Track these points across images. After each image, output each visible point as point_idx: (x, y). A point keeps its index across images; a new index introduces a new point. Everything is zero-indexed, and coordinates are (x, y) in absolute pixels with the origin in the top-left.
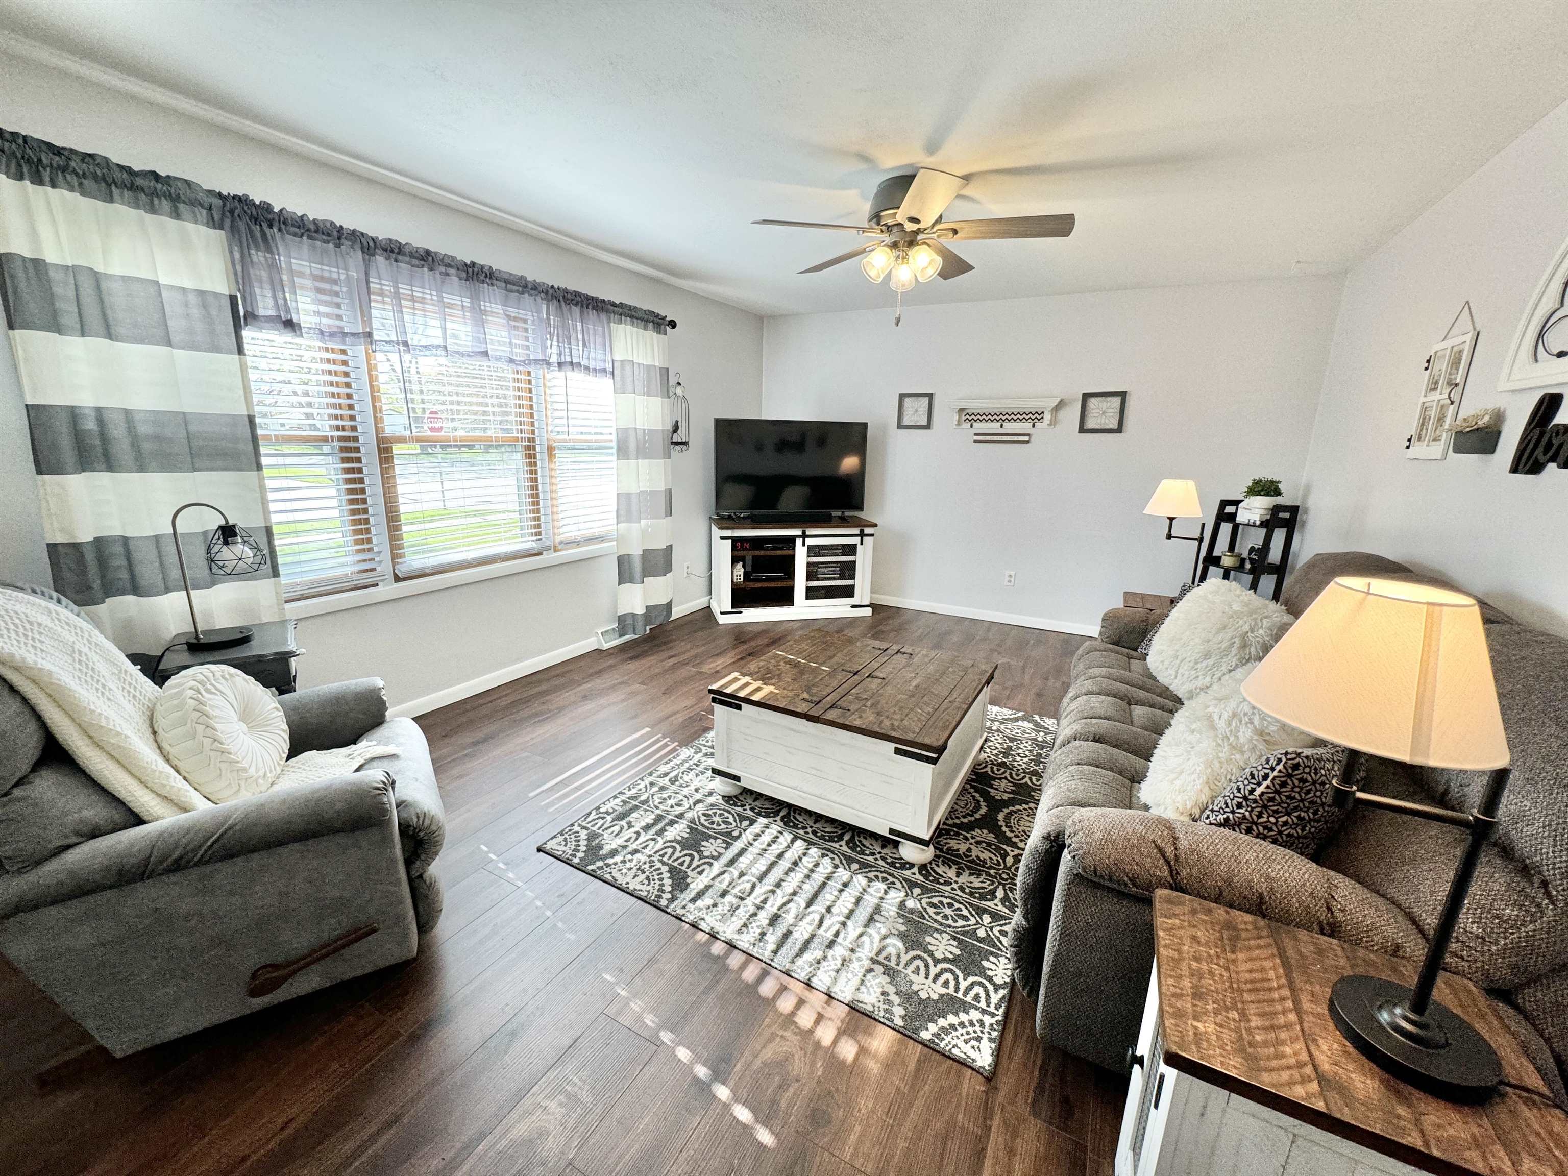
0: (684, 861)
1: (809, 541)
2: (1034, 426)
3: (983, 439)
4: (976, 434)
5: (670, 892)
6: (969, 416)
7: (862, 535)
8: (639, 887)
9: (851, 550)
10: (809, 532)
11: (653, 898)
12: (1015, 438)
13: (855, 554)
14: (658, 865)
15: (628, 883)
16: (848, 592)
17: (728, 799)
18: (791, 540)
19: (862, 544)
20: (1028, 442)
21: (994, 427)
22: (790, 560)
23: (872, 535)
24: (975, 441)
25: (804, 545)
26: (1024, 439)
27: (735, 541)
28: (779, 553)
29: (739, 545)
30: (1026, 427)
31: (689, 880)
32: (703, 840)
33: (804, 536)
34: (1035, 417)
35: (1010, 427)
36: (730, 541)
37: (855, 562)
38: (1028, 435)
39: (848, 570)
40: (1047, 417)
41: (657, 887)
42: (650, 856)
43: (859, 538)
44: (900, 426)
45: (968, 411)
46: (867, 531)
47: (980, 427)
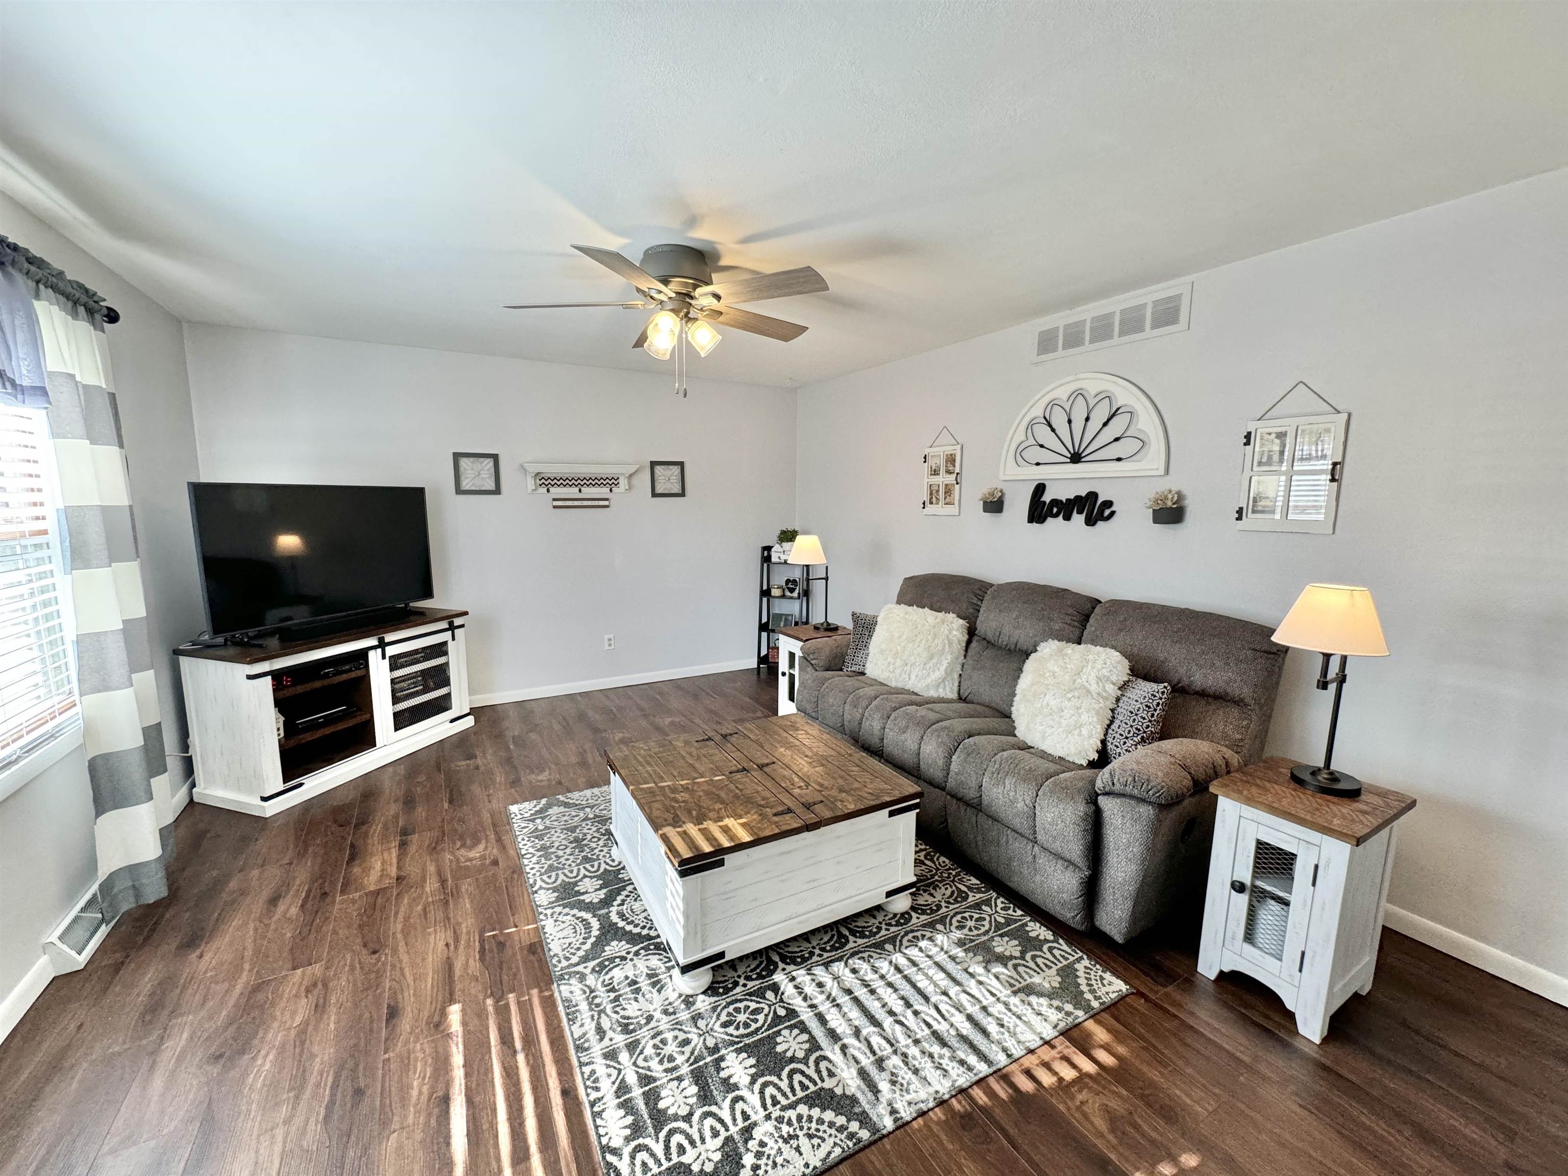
0: (800, 1082)
1: (391, 651)
2: (611, 490)
3: (561, 505)
4: (554, 500)
5: (849, 1121)
6: (546, 482)
7: (452, 628)
8: (822, 1153)
9: (440, 650)
10: (389, 638)
11: (851, 1144)
12: (596, 503)
13: (445, 653)
14: (792, 1114)
15: (807, 1165)
16: (441, 706)
17: (711, 990)
18: (363, 655)
19: (453, 639)
20: (607, 507)
21: (573, 492)
22: (363, 684)
23: (462, 626)
24: (555, 507)
25: (384, 657)
26: (601, 504)
27: (277, 676)
28: (344, 677)
29: (287, 681)
30: (603, 492)
31: (838, 1091)
32: (774, 1047)
33: (382, 645)
34: (611, 482)
35: (588, 492)
36: (270, 677)
37: (447, 664)
38: (607, 499)
39: (440, 677)
40: (623, 482)
41: (833, 1131)
42: (768, 1117)
43: (450, 632)
44: (459, 491)
45: (543, 475)
46: (457, 622)
47: (557, 491)
